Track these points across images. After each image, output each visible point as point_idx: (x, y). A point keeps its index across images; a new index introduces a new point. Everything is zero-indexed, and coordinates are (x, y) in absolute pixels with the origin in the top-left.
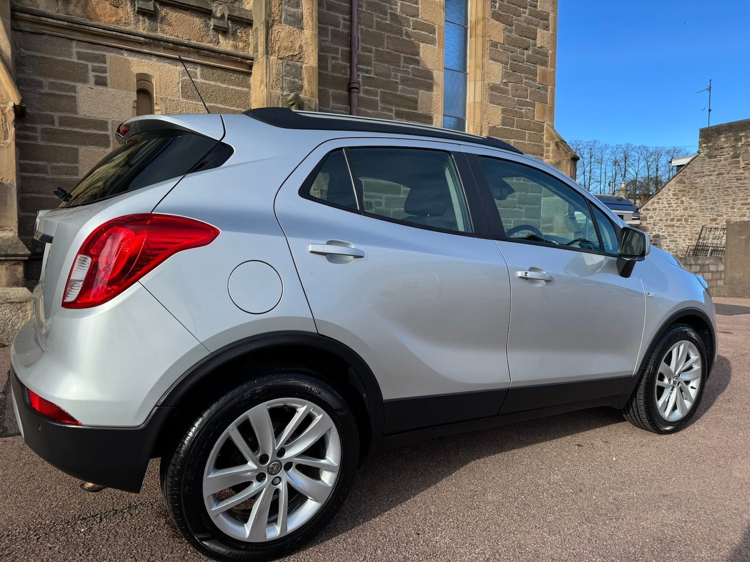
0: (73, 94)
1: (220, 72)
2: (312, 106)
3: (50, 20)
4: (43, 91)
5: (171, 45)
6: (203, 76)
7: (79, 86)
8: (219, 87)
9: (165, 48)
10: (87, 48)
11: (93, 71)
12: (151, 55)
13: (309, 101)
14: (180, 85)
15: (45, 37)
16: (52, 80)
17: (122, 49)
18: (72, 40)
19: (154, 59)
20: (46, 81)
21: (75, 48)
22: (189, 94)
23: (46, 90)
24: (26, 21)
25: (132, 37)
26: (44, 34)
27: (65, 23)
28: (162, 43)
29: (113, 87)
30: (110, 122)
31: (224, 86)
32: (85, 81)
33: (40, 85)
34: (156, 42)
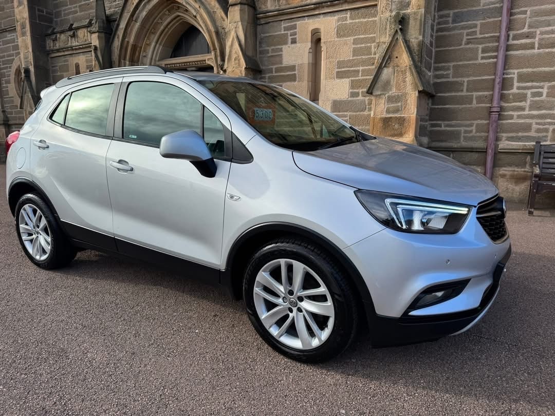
0: (281, 53)
1: (363, 10)
2: (417, 17)
3: (270, 13)
4: (269, 55)
5: (329, 3)
6: (351, 18)
7: (284, 47)
8: (361, 23)
9: (327, 7)
10: (288, 23)
11: (291, 36)
12: (320, 14)
13: (415, 13)
14: (336, 29)
15: (271, 24)
16: (273, 47)
17: (304, 17)
18: (282, 20)
19: (322, 16)
20: (270, 49)
21: (284, 25)
22: (341, 34)
23: (270, 54)
24: (262, 18)
25: (307, 7)
26: (269, 22)
27: (276, 13)
28: (324, 4)
29: (299, 43)
30: (297, 65)
31: (366, 20)
32: (286, 43)
33: (268, 52)
34: (320, 5)
